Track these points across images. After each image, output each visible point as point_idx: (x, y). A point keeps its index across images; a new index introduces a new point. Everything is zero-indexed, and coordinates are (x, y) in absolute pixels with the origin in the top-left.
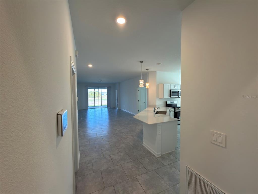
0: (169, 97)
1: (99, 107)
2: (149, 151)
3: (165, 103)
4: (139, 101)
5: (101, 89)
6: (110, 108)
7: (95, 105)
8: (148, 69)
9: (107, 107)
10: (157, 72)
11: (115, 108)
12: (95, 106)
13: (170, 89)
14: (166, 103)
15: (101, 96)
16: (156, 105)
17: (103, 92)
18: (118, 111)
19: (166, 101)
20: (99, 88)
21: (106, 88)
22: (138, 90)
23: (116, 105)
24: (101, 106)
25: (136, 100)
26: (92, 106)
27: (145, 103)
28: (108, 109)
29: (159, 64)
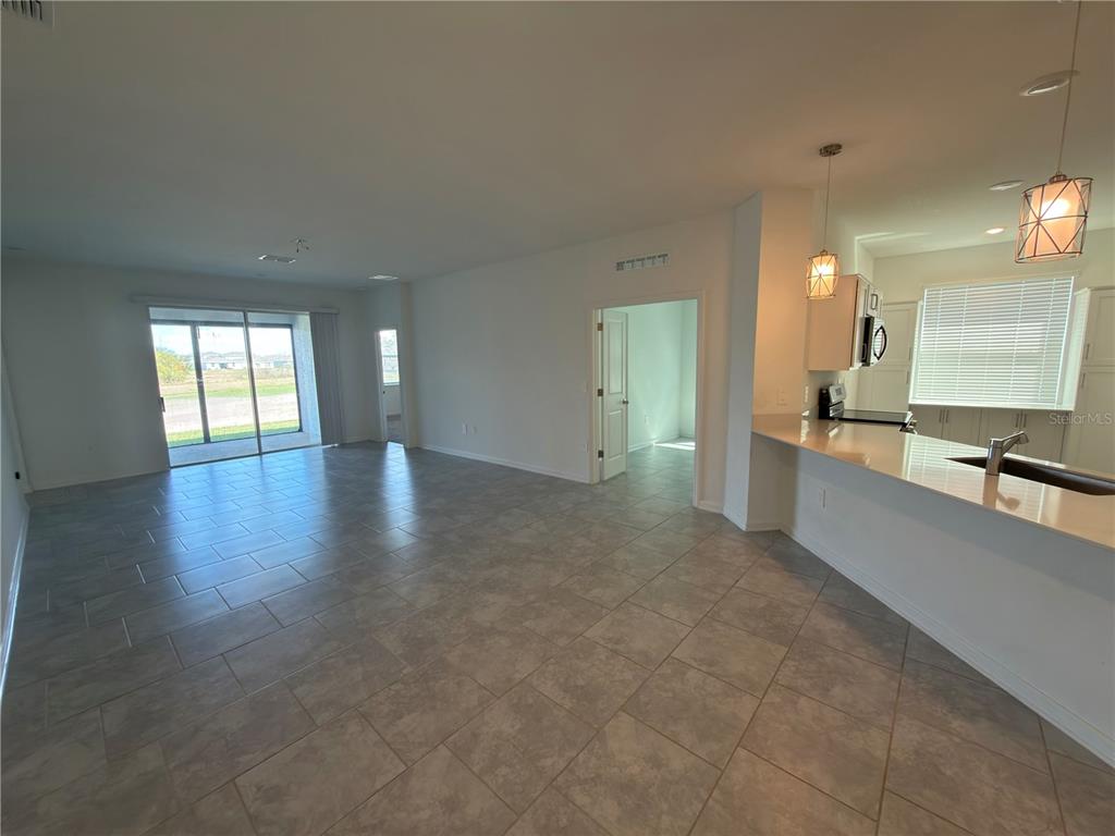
1: (239, 448)
4: (601, 393)
6: (342, 446)
7: (210, 426)
9: (318, 439)
11: (375, 445)
13: (866, 311)
14: (825, 397)
20: (252, 317)
22: (600, 327)
23: (384, 424)
26: (190, 438)
27: (625, 403)
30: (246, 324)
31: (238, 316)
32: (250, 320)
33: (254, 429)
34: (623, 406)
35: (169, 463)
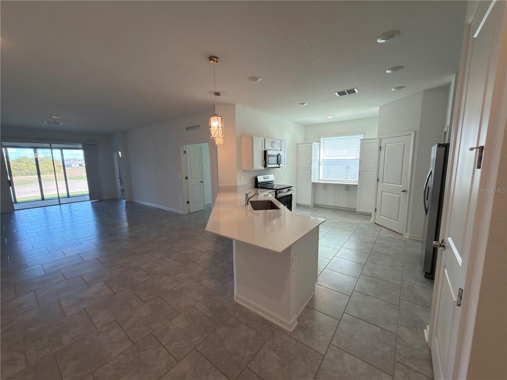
0: (263, 168)
1: (59, 201)
2: (262, 318)
3: (254, 181)
4: (187, 178)
5: (61, 149)
6: (100, 201)
7: (44, 194)
8: (217, 94)
9: (88, 198)
10: (236, 105)
11: (115, 201)
12: (43, 199)
13: (265, 148)
14: (256, 179)
15: (62, 170)
16: (237, 186)
17: (69, 160)
18: (127, 207)
19: (254, 175)
20: (53, 145)
21: (80, 146)
22: (185, 152)
23: (119, 191)
24: (68, 197)
25: (180, 177)
26: (32, 199)
27: (201, 182)
28: (91, 203)
29: (254, 79)
30: (51, 148)
31: (48, 145)
32: (52, 146)
33: (57, 196)
34: (202, 183)
35: (14, 208)
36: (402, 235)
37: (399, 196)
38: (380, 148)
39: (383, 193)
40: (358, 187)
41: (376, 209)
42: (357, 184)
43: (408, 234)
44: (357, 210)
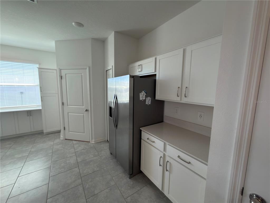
36: (89, 142)
37: (83, 115)
38: (61, 77)
39: (69, 114)
40: (42, 111)
41: (64, 128)
42: (41, 108)
43: (94, 140)
44: (45, 132)
